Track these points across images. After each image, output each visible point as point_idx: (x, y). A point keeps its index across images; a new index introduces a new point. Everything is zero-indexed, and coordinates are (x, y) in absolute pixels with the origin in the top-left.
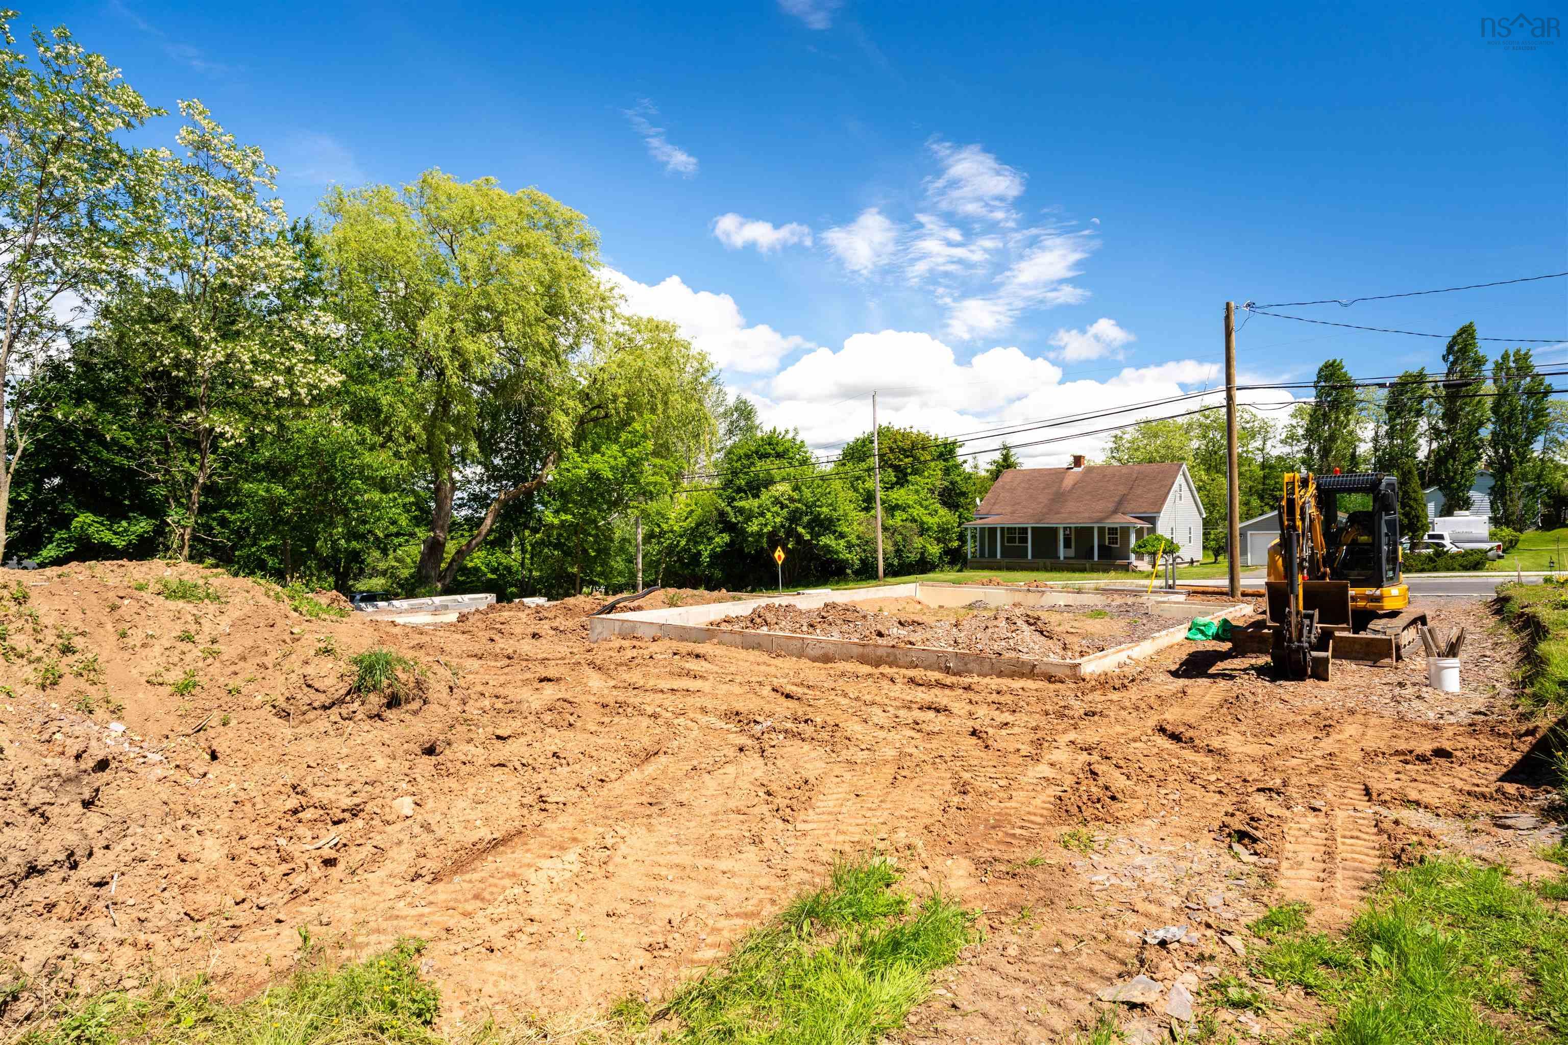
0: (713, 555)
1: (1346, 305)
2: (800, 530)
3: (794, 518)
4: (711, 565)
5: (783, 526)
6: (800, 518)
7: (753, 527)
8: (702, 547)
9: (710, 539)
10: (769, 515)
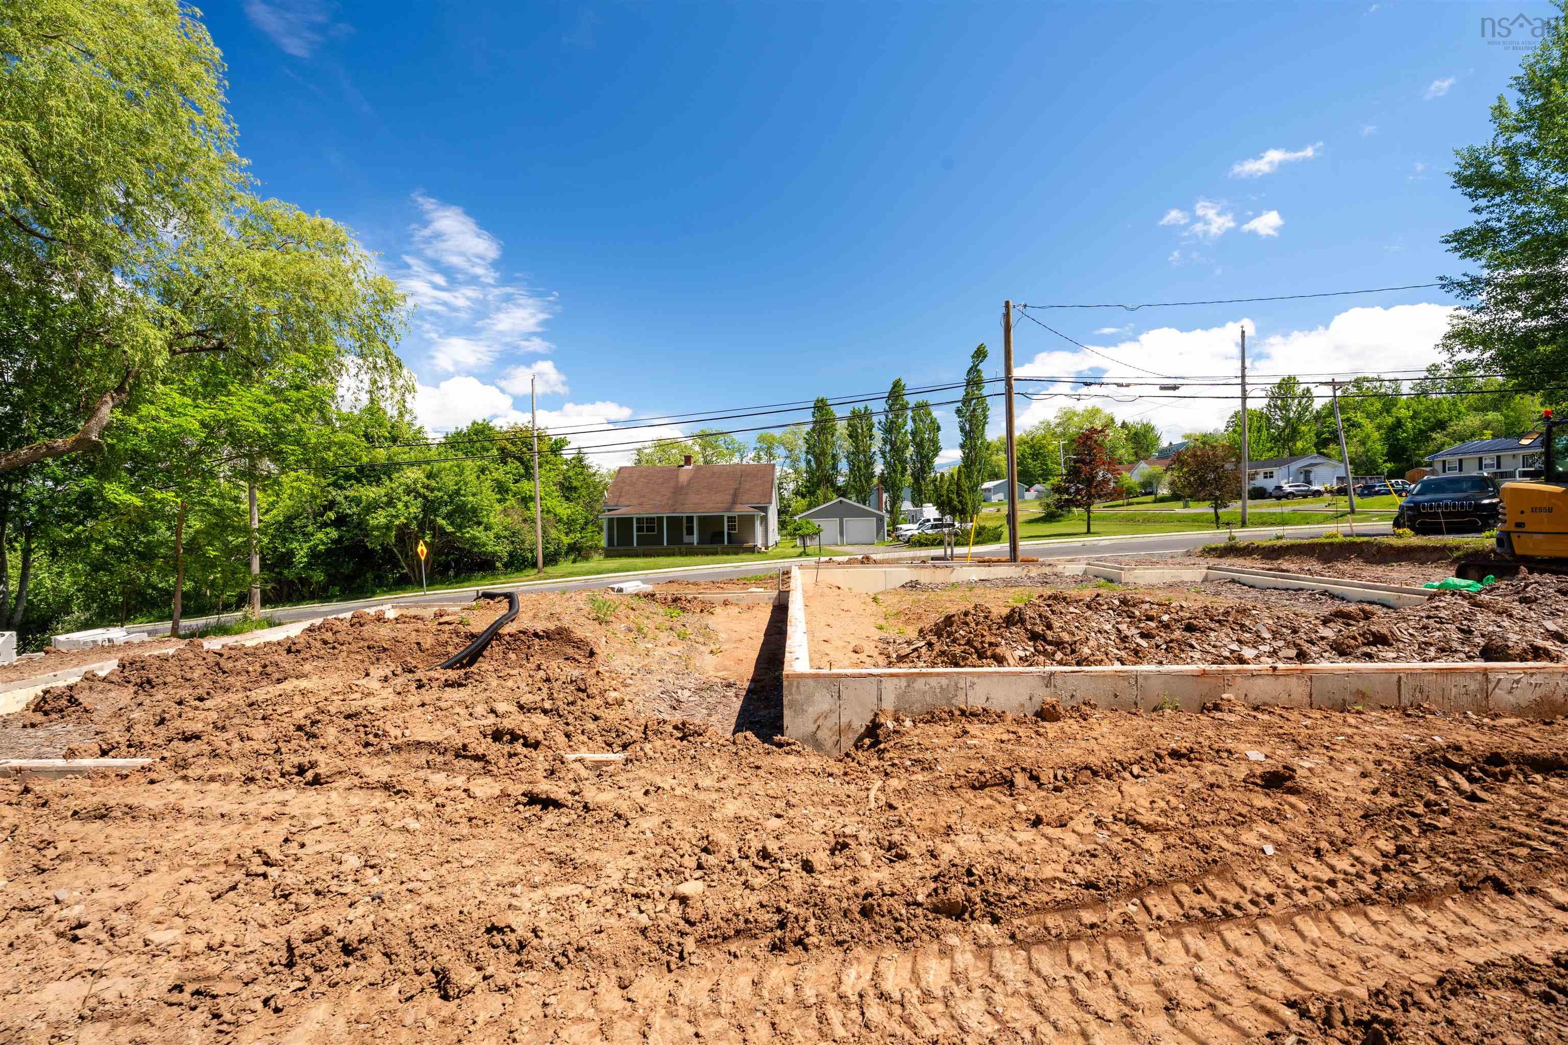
0: (314, 555)
1: (1132, 310)
2: (440, 521)
3: (430, 507)
4: (309, 566)
5: (416, 518)
6: (438, 509)
7: (379, 518)
8: (295, 545)
9: (307, 536)
10: (400, 505)
